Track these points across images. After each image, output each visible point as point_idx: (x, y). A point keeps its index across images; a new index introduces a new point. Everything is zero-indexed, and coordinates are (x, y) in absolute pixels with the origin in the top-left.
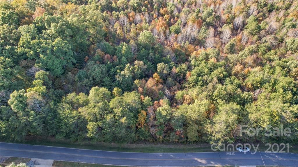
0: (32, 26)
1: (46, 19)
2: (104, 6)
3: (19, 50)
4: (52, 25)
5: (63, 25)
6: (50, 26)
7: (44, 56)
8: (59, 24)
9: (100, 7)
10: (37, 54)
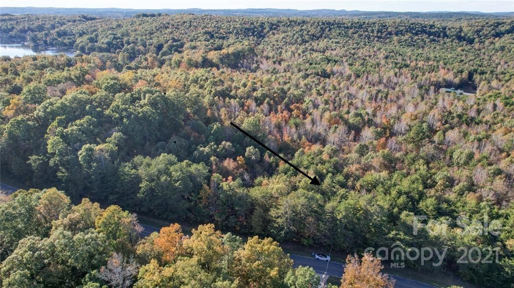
0: (128, 95)
1: (144, 90)
2: (219, 91)
3: (107, 112)
4: (147, 95)
5: (158, 96)
6: (144, 96)
7: (127, 121)
8: (154, 96)
9: (214, 91)
10: (121, 118)
